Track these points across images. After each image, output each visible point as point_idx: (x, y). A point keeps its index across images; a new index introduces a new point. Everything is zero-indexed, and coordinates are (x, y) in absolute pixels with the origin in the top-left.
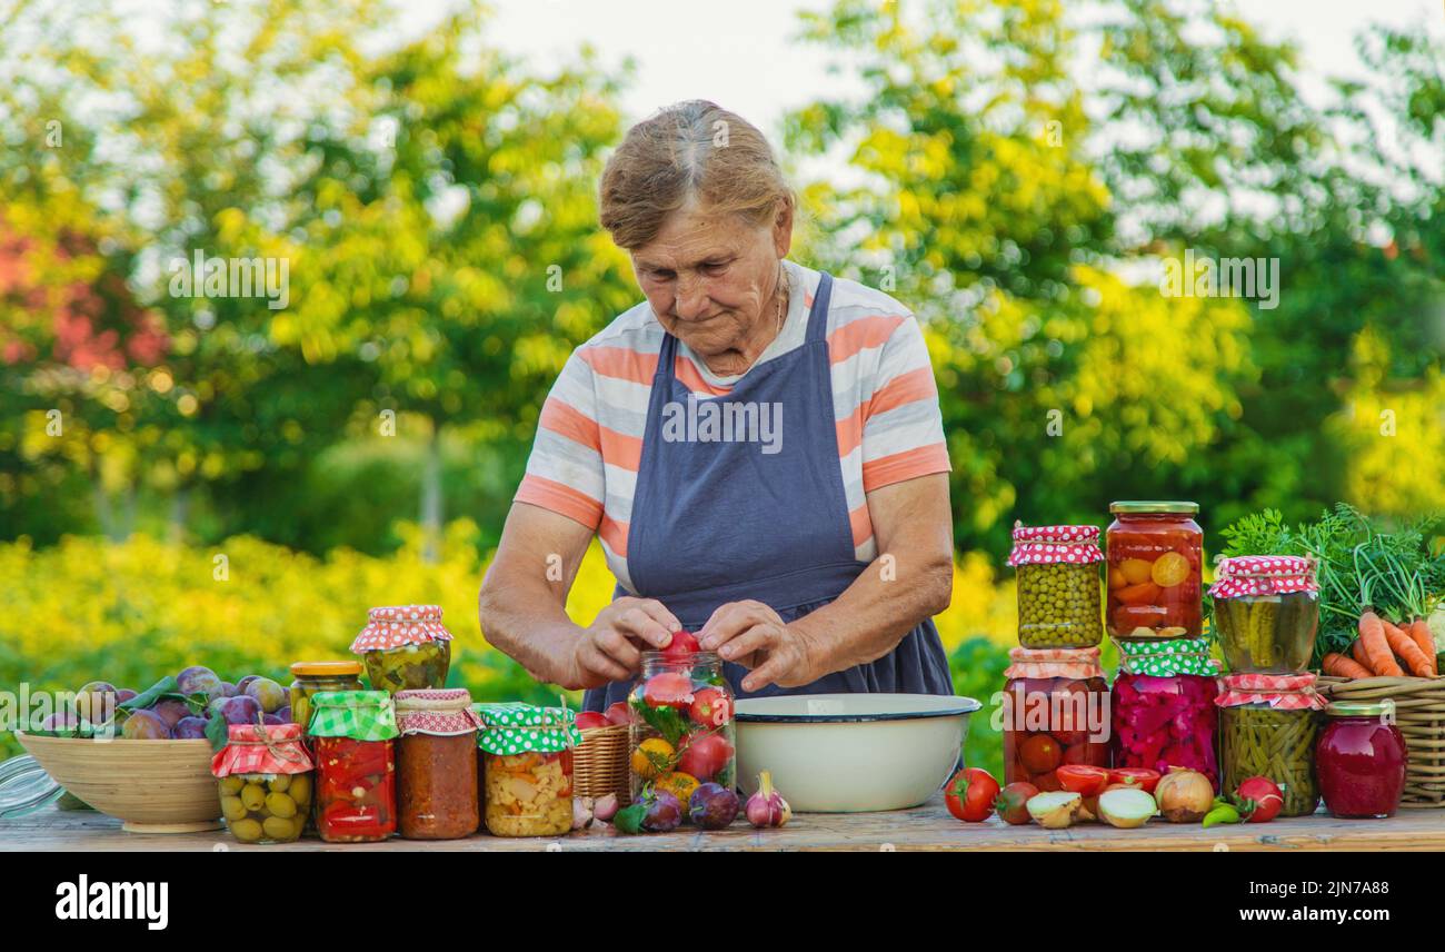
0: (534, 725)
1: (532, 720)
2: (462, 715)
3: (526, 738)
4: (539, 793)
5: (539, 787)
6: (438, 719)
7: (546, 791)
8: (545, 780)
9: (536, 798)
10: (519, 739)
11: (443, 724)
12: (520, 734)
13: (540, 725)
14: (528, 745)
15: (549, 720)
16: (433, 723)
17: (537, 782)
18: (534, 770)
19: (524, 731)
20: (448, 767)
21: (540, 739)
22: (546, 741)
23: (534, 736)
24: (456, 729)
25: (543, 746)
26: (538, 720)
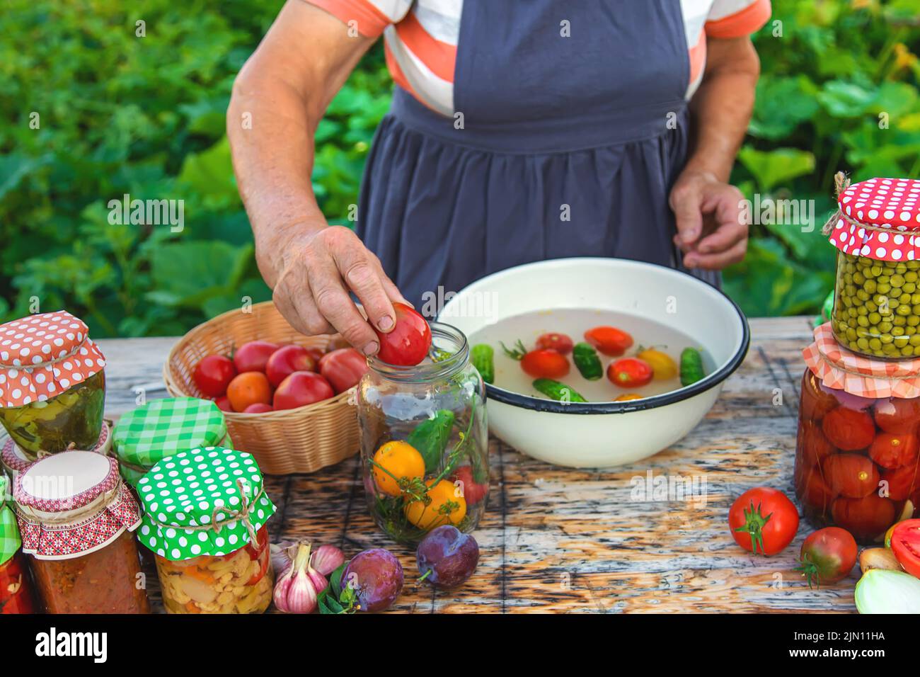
0: (201, 525)
1: (197, 520)
2: (104, 518)
3: (193, 540)
4: (220, 593)
5: (219, 588)
6: (66, 535)
7: (229, 589)
8: (227, 578)
9: (217, 597)
10: (183, 542)
11: (74, 541)
12: (184, 534)
13: (209, 524)
14: (196, 550)
15: (221, 516)
16: (58, 543)
17: (218, 580)
18: (212, 567)
19: (189, 532)
20: (93, 582)
21: (211, 540)
22: (220, 542)
23: (203, 537)
24: (93, 543)
25: (216, 548)
26: (205, 519)
